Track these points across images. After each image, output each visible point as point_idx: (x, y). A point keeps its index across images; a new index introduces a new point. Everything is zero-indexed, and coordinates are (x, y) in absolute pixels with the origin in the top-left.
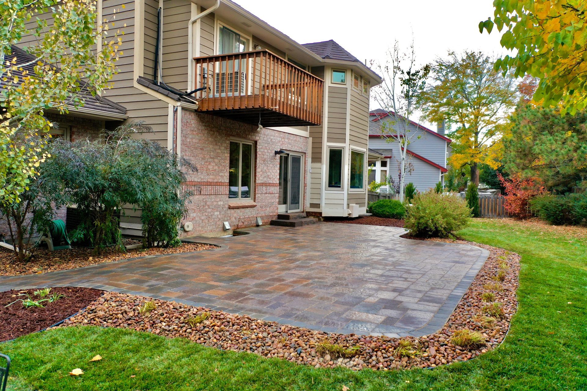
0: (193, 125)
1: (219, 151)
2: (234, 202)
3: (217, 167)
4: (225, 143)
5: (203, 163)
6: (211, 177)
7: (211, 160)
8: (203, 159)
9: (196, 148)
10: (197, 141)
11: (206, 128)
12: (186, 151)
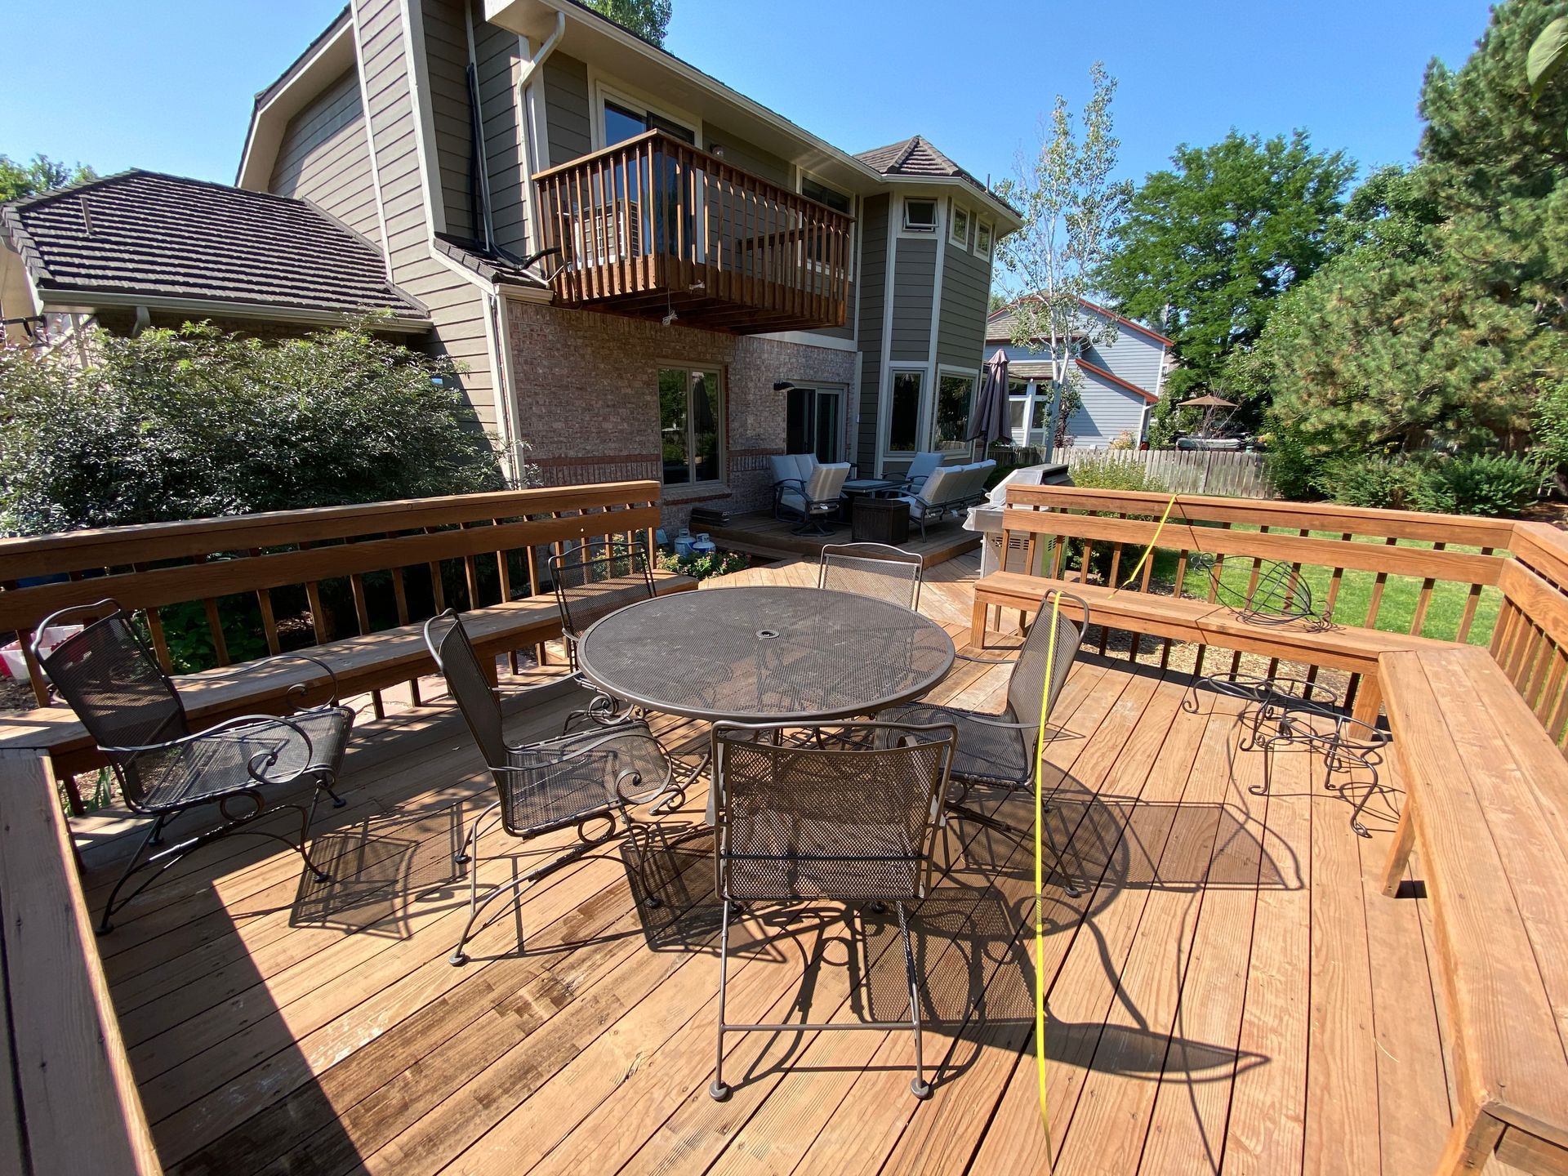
0: (550, 337)
1: (629, 391)
2: (677, 491)
3: (625, 425)
4: (645, 373)
5: (587, 418)
6: (613, 445)
7: (608, 410)
8: (588, 408)
9: (567, 387)
10: (565, 372)
11: (587, 342)
12: (536, 394)
